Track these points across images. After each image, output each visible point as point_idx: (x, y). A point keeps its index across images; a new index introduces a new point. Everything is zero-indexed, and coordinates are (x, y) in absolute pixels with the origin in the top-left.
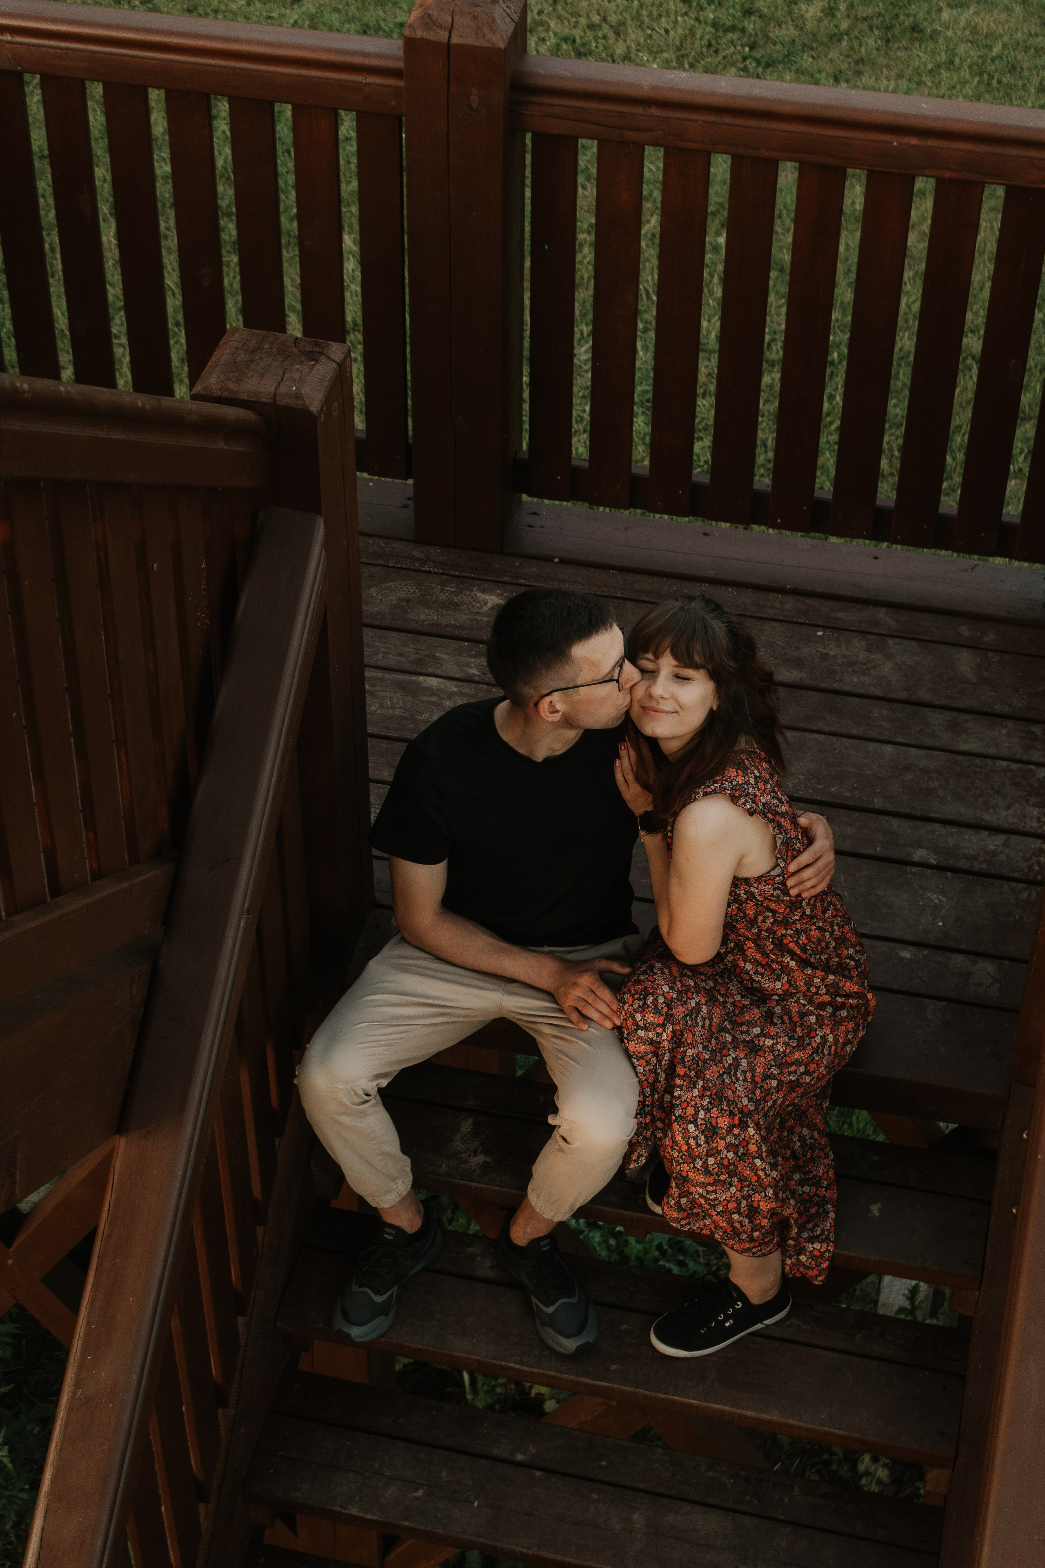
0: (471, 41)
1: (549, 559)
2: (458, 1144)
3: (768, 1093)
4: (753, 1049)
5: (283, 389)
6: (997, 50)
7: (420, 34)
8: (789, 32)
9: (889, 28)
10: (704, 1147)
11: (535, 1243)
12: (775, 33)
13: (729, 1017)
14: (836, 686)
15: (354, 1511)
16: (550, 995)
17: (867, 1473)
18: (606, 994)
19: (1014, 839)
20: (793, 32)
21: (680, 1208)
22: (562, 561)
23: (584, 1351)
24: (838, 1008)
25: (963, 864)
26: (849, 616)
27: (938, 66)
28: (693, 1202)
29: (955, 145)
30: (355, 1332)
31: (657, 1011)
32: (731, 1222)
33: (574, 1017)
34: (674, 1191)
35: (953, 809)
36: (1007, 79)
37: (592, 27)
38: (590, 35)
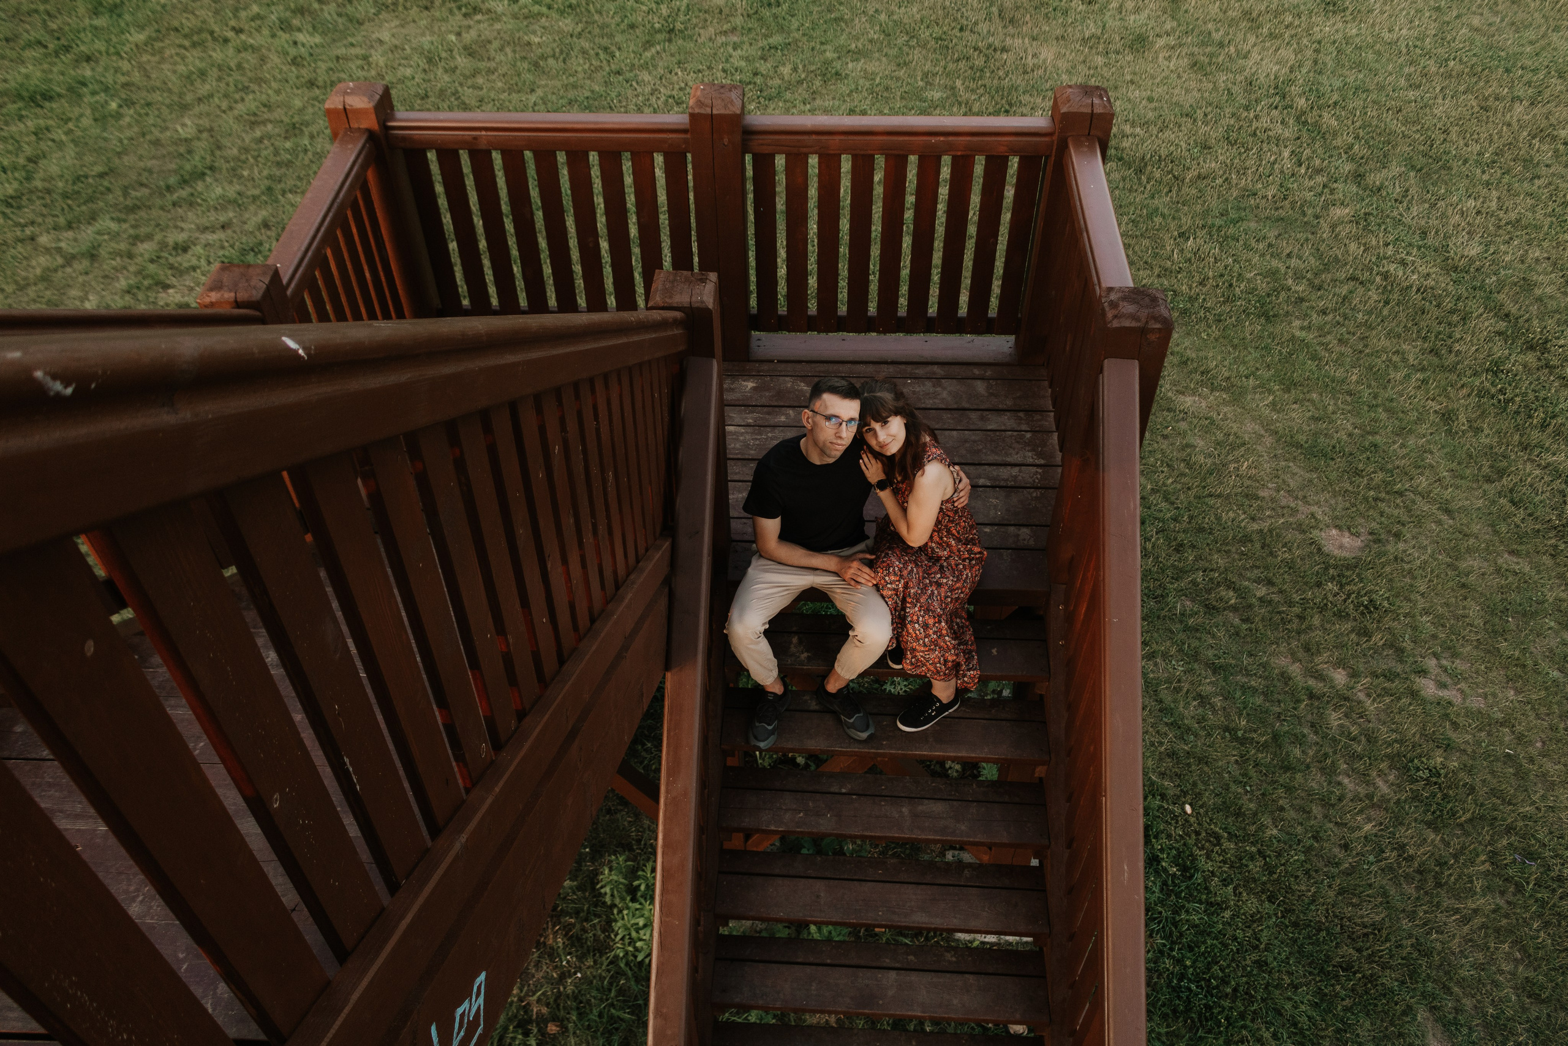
0: (723, 112)
1: (772, 361)
2: (793, 649)
3: (947, 604)
4: (939, 585)
5: (694, 299)
6: (878, 80)
7: (697, 111)
8: (777, 82)
9: (824, 75)
10: (923, 634)
11: (840, 690)
12: (770, 83)
13: (924, 572)
14: (923, 406)
15: (773, 828)
16: (836, 574)
17: (950, 768)
18: (867, 570)
19: (1023, 468)
20: (779, 82)
21: (912, 664)
22: (779, 361)
23: (870, 737)
24: (971, 560)
25: (1002, 483)
26: (920, 371)
27: (851, 91)
28: (918, 660)
29: (961, 138)
30: (762, 745)
31: (895, 574)
32: (936, 668)
33: (853, 583)
34: (909, 656)
35: (992, 458)
36: (885, 94)
37: (681, 89)
38: (681, 94)
